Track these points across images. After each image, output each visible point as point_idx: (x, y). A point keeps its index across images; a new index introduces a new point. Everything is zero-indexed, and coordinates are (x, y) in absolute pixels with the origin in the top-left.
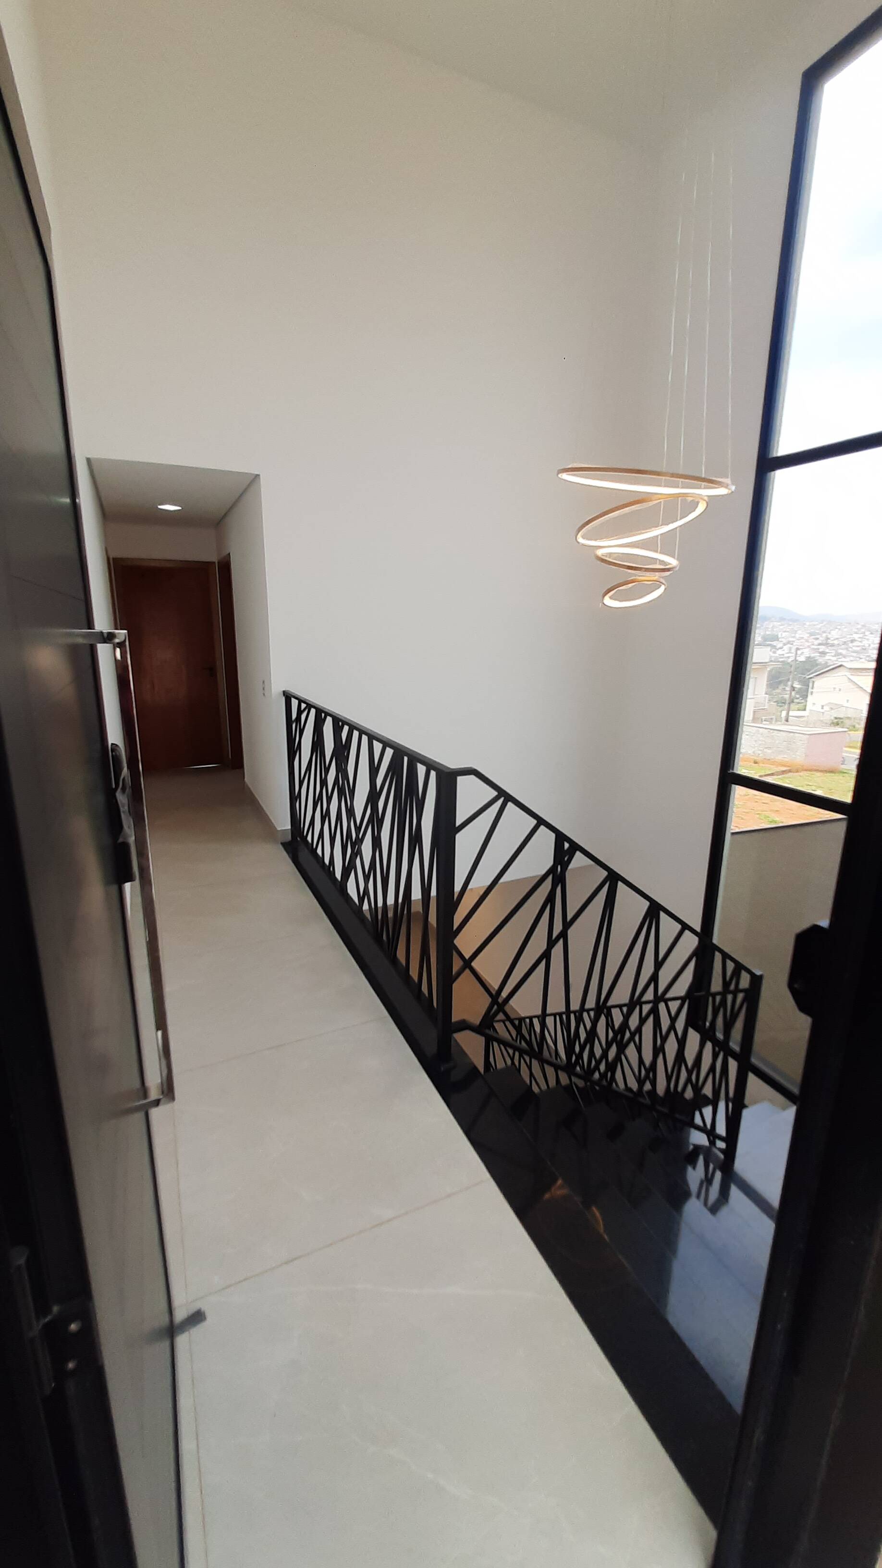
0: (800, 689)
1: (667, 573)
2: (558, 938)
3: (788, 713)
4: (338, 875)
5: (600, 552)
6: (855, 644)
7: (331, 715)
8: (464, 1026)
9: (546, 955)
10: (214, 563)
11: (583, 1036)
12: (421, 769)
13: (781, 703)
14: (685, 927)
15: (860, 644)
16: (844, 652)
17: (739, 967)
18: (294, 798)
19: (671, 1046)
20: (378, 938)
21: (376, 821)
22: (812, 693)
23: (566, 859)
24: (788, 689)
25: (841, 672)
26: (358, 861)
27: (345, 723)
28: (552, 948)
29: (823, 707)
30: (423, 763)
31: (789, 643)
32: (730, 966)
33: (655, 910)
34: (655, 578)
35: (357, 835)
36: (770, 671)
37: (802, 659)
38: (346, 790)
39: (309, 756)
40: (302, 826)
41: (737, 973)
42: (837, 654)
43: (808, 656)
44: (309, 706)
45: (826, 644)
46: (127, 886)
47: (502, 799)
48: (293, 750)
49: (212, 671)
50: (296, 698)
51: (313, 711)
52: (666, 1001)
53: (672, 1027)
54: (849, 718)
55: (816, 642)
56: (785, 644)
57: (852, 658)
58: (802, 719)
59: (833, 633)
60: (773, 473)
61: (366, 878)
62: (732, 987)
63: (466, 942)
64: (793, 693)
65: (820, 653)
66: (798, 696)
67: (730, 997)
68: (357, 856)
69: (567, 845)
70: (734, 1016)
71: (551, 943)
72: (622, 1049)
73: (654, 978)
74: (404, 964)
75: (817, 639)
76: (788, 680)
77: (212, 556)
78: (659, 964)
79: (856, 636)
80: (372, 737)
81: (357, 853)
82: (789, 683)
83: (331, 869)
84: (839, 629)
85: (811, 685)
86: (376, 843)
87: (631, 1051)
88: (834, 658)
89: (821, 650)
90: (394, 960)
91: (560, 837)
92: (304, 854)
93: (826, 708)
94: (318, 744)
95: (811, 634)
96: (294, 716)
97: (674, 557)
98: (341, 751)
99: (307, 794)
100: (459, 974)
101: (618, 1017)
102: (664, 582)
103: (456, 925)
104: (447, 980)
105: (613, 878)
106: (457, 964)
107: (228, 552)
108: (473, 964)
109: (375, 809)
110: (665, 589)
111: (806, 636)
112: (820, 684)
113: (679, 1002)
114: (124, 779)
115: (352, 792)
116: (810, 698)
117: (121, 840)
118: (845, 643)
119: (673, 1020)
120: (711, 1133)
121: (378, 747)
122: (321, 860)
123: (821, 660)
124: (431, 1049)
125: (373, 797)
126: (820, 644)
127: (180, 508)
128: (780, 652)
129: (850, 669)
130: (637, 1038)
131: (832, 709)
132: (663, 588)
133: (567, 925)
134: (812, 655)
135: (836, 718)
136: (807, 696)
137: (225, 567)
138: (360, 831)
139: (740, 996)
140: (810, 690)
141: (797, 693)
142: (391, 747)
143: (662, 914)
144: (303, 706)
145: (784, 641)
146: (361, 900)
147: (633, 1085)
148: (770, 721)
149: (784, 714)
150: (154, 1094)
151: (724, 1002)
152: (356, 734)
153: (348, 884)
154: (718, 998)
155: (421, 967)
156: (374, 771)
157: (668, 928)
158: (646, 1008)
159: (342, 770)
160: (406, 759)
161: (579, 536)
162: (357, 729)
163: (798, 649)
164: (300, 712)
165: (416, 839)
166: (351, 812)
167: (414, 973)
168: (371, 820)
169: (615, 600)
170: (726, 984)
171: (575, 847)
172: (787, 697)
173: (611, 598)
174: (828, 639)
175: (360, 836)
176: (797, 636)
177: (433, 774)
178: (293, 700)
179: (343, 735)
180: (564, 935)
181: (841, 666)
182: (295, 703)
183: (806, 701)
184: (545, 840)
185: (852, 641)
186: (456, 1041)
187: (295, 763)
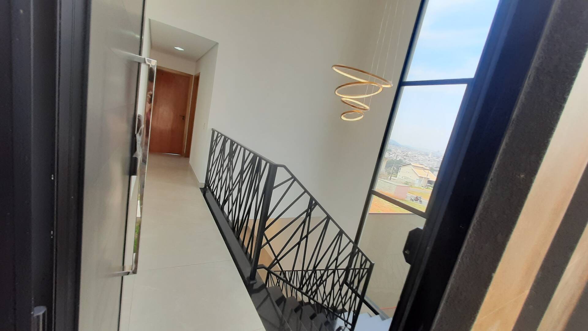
0: (396, 170)
1: (365, 111)
2: (304, 238)
3: (391, 178)
4: (221, 203)
5: (343, 99)
6: (416, 158)
7: (230, 139)
8: (263, 267)
9: (299, 244)
10: (193, 75)
11: (307, 277)
12: (263, 163)
13: (389, 173)
14: (351, 241)
15: (417, 158)
16: (412, 160)
17: (367, 259)
18: (208, 171)
19: (337, 287)
20: (233, 229)
21: (241, 182)
22: (400, 172)
23: (313, 207)
24: (392, 169)
25: (410, 166)
26: (231, 198)
27: (235, 142)
28: (301, 241)
29: (402, 177)
30: (265, 160)
31: (394, 153)
32: (364, 258)
33: (341, 233)
34: (361, 112)
35: (232, 187)
36: (387, 161)
37: (398, 159)
38: (230, 169)
39: (218, 154)
40: (209, 183)
41: (365, 261)
42: (410, 160)
43: (400, 158)
44: (222, 135)
45: (406, 156)
46: (134, 178)
47: (293, 179)
48: (212, 152)
49: (184, 118)
50: (217, 131)
51: (223, 137)
52: (338, 270)
53: (338, 280)
54: (410, 183)
55: (404, 155)
56: (393, 153)
57: (414, 162)
58: (395, 180)
59: (409, 152)
60: (403, 87)
61: (233, 204)
62: (363, 267)
63: (269, 233)
64: (393, 171)
65: (404, 159)
66: (395, 172)
67: (362, 270)
68: (230, 196)
69: (314, 202)
70: (362, 277)
71: (301, 239)
72: (318, 287)
73: (337, 259)
74: (242, 240)
75: (404, 154)
76: (393, 166)
77: (193, 73)
78: (339, 254)
79: (416, 155)
80: (245, 149)
81: (231, 194)
82: (393, 167)
83: (219, 200)
84: (412, 152)
85: (400, 169)
86: (240, 190)
87: (321, 288)
88: (408, 161)
89: (404, 158)
90: (238, 238)
91: (312, 199)
92: (208, 194)
93: (403, 178)
94: (222, 150)
95: (402, 152)
96: (215, 138)
97: (368, 106)
98: (232, 154)
99: (214, 170)
100: (265, 245)
101: (319, 275)
102: (363, 114)
103: (266, 226)
104: (259, 247)
105: (329, 218)
106: (264, 241)
107: (199, 72)
108: (270, 242)
109: (241, 177)
110: (363, 117)
111: (400, 152)
112: (403, 169)
113: (343, 270)
114: (141, 131)
115: (233, 170)
116: (399, 173)
117: (134, 156)
118: (412, 157)
119: (339, 278)
120: (346, 322)
121: (247, 153)
122: (215, 196)
123: (404, 161)
124: (247, 274)
125: (241, 173)
126: (404, 156)
127: (183, 50)
128: (391, 156)
129: (413, 166)
130: (324, 283)
131: (405, 178)
132: (363, 116)
133: (308, 233)
134: (402, 159)
135: (406, 182)
136: (398, 173)
137: (197, 78)
138: (234, 185)
139: (365, 270)
140: (399, 170)
141: (395, 171)
142: (253, 153)
143: (343, 235)
144: (219, 135)
145: (393, 152)
146: (229, 213)
147: (320, 301)
148: (384, 179)
149: (389, 177)
150: (127, 270)
151: (359, 272)
152: (239, 147)
153: (225, 206)
154: (357, 271)
155: (249, 241)
156: (244, 162)
157: (345, 240)
158: (330, 272)
159: (230, 161)
160: (258, 158)
161: (336, 91)
162: (240, 145)
163: (397, 156)
164: (217, 137)
165: (256, 190)
166: (231, 178)
167: (246, 244)
168: (239, 182)
169: (345, 117)
170: (361, 265)
171: (317, 203)
172: (391, 172)
173: (344, 116)
174: (407, 154)
175: (233, 188)
176: (398, 151)
177: (268, 164)
178: (215, 132)
179: (233, 147)
180: (307, 237)
181: (410, 164)
182: (216, 133)
183: (397, 174)
184: (306, 199)
185: (415, 157)
186: (258, 273)
187: (211, 157)
